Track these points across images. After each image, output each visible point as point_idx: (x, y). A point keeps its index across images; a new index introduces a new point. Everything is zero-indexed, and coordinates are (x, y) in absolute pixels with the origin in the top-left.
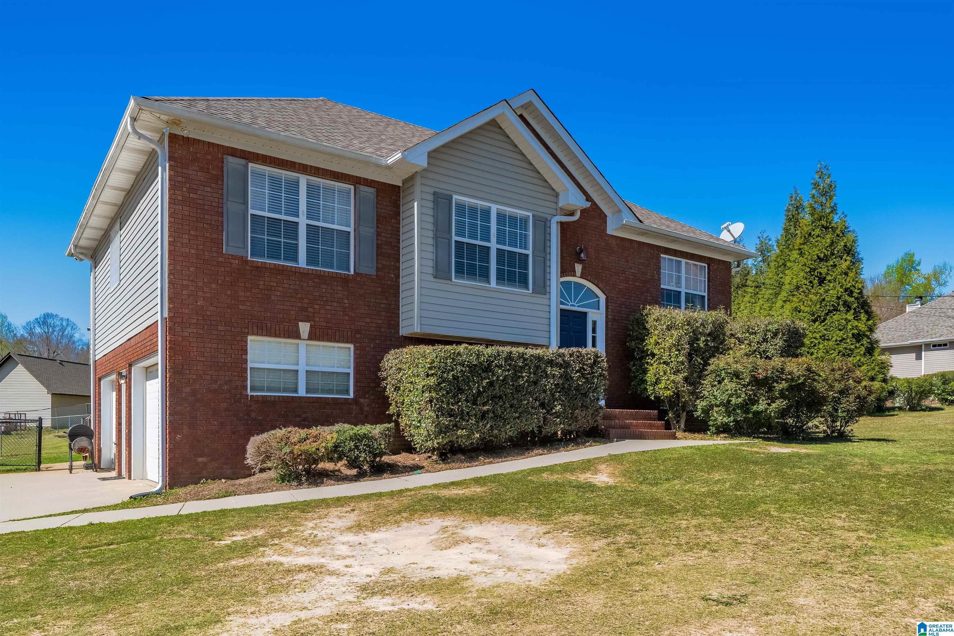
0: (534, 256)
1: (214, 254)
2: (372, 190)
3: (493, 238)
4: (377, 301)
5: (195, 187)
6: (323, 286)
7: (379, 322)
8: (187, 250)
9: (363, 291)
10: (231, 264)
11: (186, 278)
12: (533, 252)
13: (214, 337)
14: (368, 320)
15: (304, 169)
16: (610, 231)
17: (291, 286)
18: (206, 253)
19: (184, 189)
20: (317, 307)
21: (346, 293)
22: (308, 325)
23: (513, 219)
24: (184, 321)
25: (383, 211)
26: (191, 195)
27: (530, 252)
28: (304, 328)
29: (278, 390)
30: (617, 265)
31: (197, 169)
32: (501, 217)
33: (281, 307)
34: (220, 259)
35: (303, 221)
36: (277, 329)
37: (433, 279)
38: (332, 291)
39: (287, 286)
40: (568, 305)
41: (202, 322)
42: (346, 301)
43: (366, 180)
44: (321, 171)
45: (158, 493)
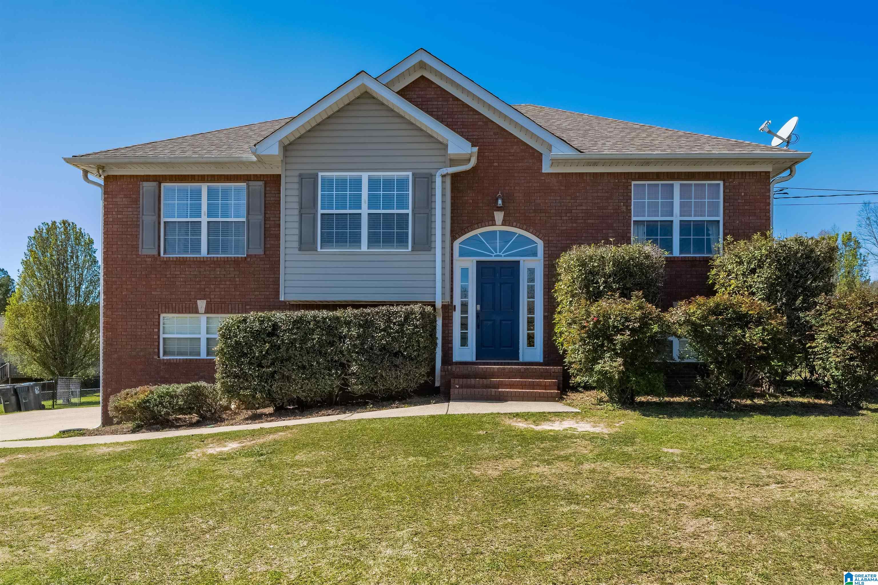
0: (414, 214)
1: (134, 256)
2: (261, 183)
3: (365, 205)
4: (266, 276)
5: (121, 209)
6: (218, 269)
7: (268, 293)
8: (116, 256)
9: (253, 269)
10: (146, 261)
11: (115, 276)
12: (413, 211)
13: (134, 317)
14: (256, 293)
15: (202, 179)
16: (546, 168)
17: (192, 273)
18: (129, 256)
19: (114, 213)
20: (212, 286)
21: (238, 273)
22: (205, 301)
23: (388, 183)
24: (114, 307)
25: (272, 199)
26: (119, 216)
27: (409, 211)
28: (202, 304)
29: (185, 354)
30: (559, 205)
31: (123, 196)
32: (373, 184)
33: (184, 290)
34: (138, 259)
35: (204, 220)
36: (180, 307)
37: (298, 252)
38: (225, 273)
39: (187, 273)
40: (492, 256)
41: (125, 307)
42: (237, 279)
43: (255, 176)
44: (216, 177)
45: (97, 430)
